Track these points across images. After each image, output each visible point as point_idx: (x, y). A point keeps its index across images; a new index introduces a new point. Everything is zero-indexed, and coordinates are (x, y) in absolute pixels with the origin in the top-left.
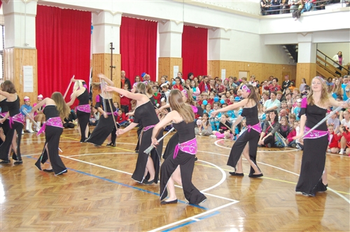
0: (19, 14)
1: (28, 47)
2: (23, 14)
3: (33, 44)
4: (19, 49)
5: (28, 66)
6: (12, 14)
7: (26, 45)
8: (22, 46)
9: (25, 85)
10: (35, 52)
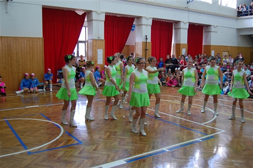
0: (96, 20)
1: (100, 39)
2: (98, 20)
3: (103, 37)
4: (95, 40)
5: (100, 50)
6: (92, 20)
7: (99, 38)
8: (97, 38)
9: (98, 60)
10: (104, 42)
